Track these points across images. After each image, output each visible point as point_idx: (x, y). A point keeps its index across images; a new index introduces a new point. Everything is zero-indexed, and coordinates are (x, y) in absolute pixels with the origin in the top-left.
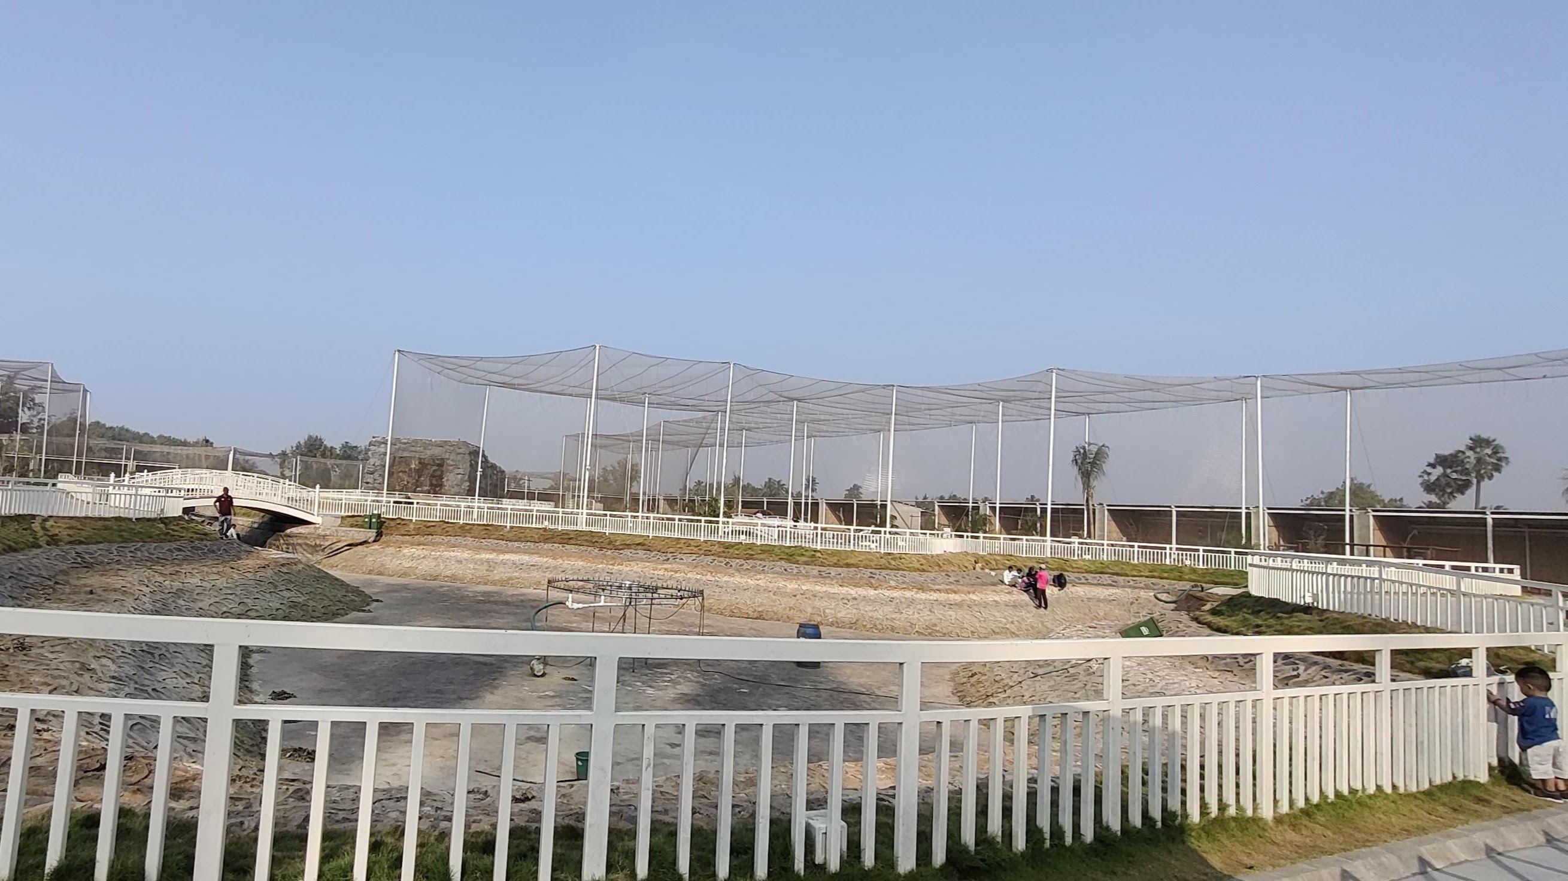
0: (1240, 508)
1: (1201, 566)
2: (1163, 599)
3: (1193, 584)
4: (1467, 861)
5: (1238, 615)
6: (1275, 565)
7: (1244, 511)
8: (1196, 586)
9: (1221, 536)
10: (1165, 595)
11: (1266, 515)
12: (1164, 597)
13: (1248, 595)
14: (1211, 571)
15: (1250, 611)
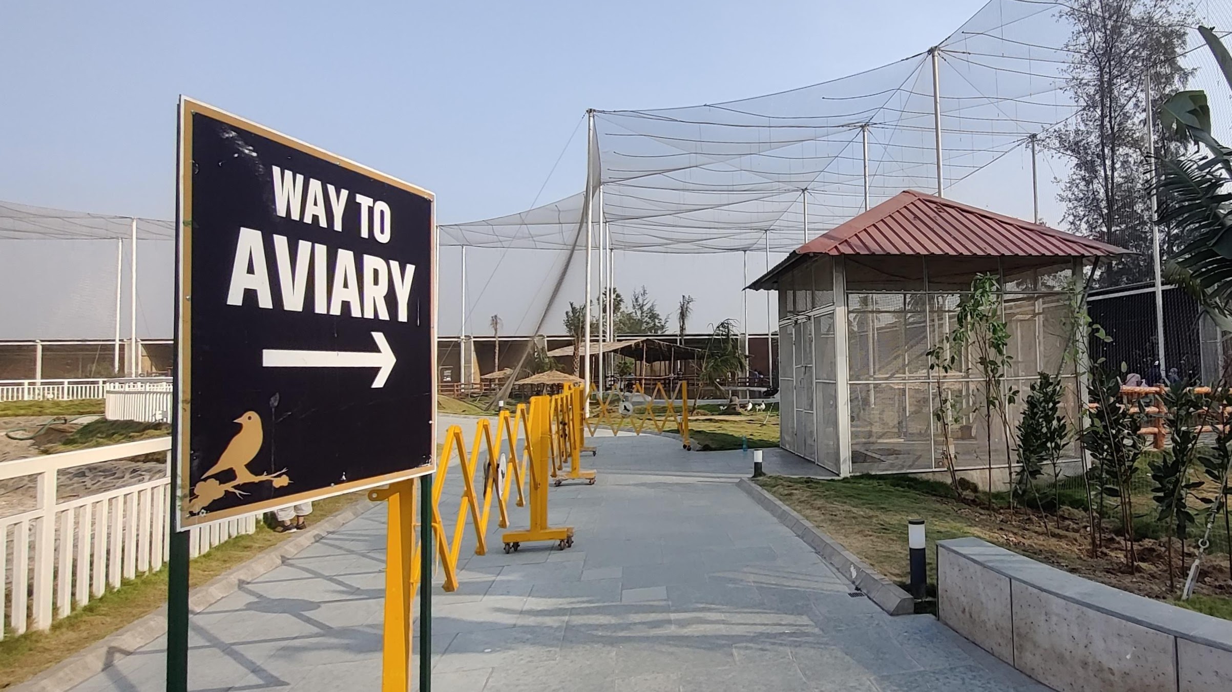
0: (114, 340)
1: (66, 399)
2: (18, 437)
3: (55, 417)
4: (222, 598)
5: (92, 440)
6: (135, 389)
7: (117, 343)
8: (59, 419)
9: (91, 368)
10: (21, 432)
11: (140, 346)
12: (19, 434)
13: (105, 421)
14: (76, 403)
15: (104, 436)
